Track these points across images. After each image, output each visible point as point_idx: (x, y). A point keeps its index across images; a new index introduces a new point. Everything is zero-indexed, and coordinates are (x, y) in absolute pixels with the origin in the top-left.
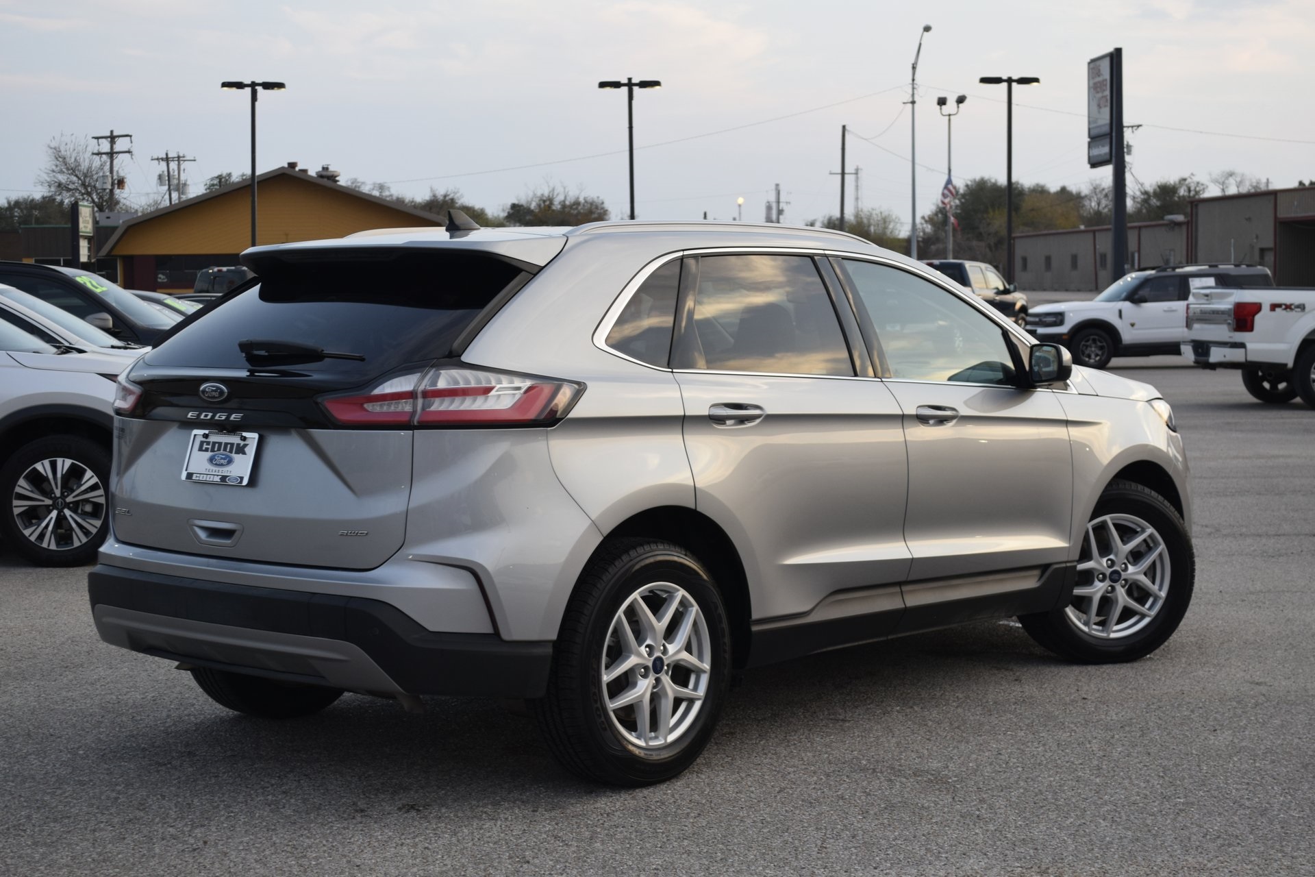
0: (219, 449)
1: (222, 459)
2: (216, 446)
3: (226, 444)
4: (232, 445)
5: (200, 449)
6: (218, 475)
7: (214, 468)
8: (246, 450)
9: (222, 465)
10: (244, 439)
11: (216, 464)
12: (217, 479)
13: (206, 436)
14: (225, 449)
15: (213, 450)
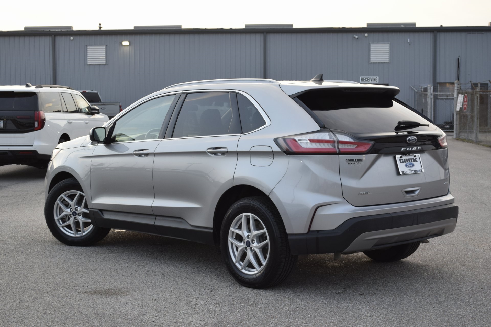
0: (407, 161)
1: (410, 165)
2: (405, 161)
3: (409, 159)
4: (411, 159)
5: (401, 162)
6: (413, 171)
7: (409, 168)
8: (417, 160)
9: (411, 167)
10: (415, 156)
11: (408, 167)
12: (413, 172)
13: (401, 157)
14: (409, 161)
15: (405, 162)
